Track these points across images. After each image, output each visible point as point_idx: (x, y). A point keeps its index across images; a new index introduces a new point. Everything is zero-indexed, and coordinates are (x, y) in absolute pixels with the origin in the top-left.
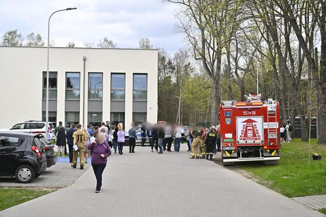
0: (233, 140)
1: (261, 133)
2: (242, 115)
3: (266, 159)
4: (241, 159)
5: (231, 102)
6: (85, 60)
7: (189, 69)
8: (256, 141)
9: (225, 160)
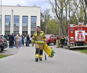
0: (73, 40)
1: (84, 37)
2: (77, 30)
3: (86, 46)
4: (77, 47)
5: (73, 25)
6: (12, 11)
7: (49, 17)
8: (82, 40)
9: (71, 47)
